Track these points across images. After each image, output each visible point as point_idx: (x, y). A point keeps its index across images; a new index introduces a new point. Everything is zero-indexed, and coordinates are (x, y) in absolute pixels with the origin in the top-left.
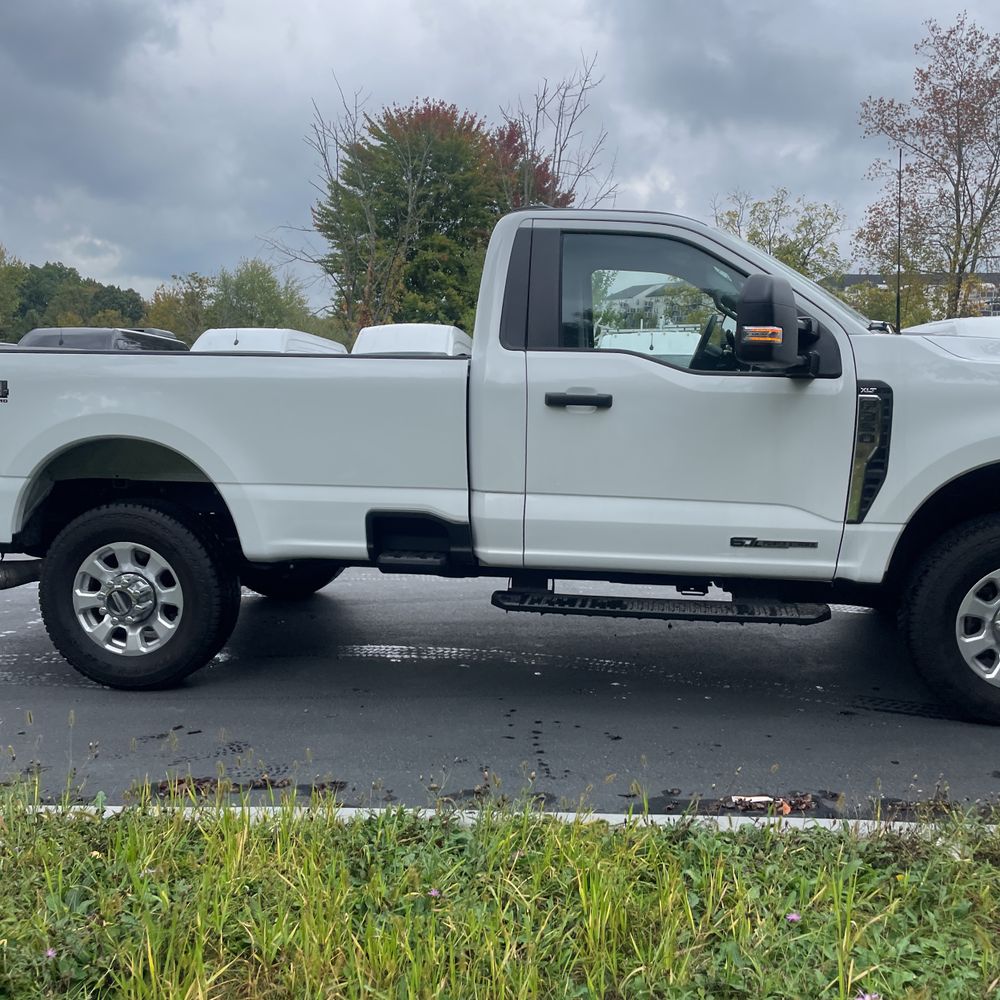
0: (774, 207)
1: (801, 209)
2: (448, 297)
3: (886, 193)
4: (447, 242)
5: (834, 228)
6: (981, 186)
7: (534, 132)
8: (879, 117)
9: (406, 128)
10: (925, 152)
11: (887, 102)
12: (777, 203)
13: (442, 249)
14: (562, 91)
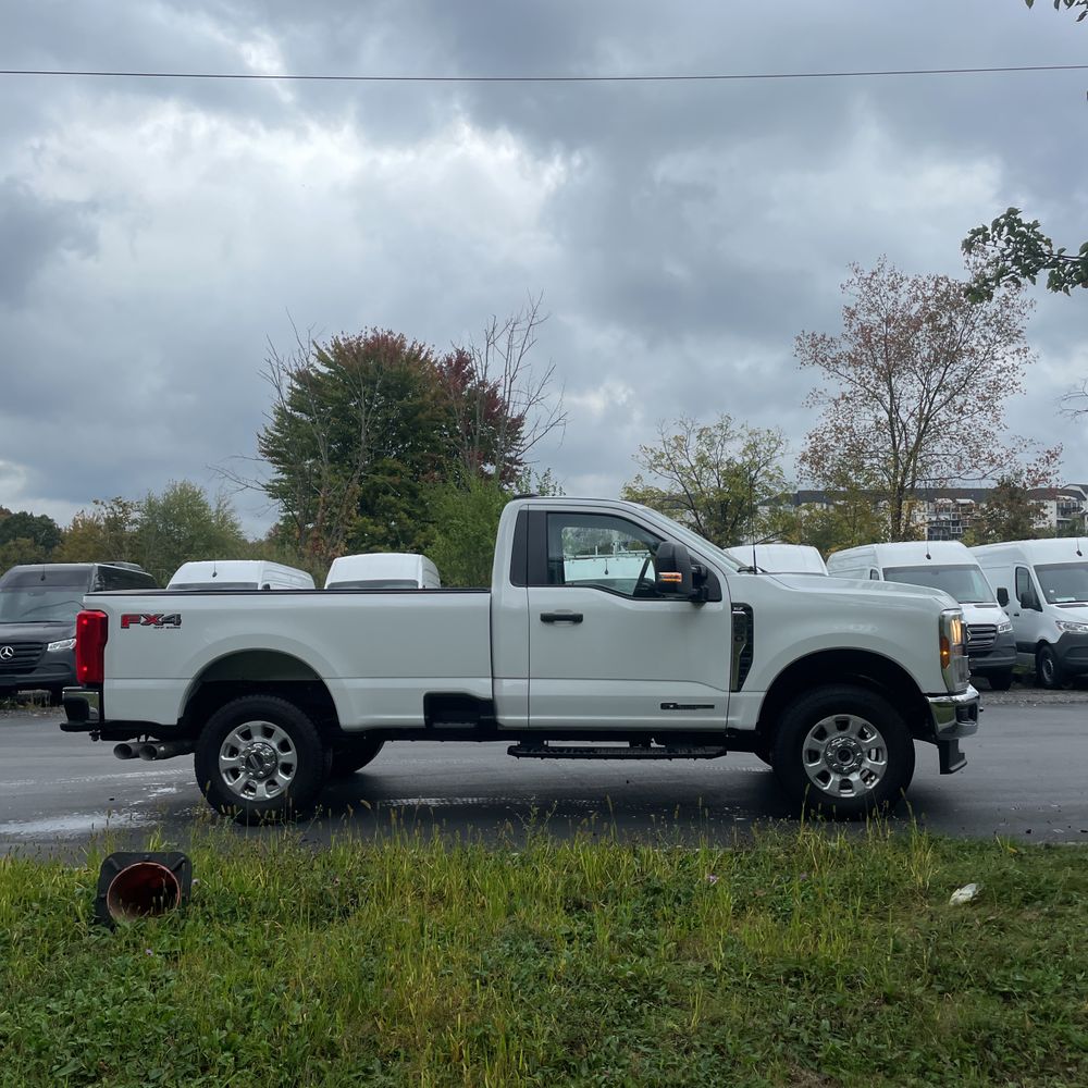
0: (719, 432)
1: (746, 434)
2: (399, 521)
3: (824, 420)
4: (398, 465)
5: (778, 452)
6: (912, 414)
7: (484, 364)
8: (813, 349)
9: (355, 356)
10: (858, 381)
11: (819, 336)
12: (722, 427)
13: (393, 473)
14: (510, 327)
